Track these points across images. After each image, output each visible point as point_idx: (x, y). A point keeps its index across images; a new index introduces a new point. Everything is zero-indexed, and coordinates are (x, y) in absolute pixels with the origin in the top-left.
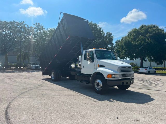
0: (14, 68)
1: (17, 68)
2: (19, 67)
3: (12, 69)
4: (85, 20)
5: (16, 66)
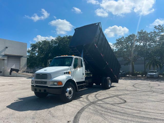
0: (140, 76)
1: (143, 76)
2: (144, 75)
3: (139, 77)
4: (97, 24)
5: (142, 75)
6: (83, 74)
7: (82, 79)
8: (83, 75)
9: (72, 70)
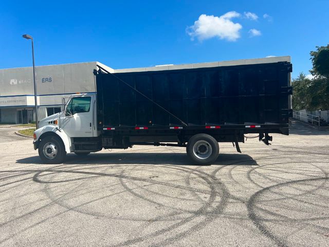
6: (91, 124)
7: (86, 132)
8: (91, 126)
9: (61, 118)
